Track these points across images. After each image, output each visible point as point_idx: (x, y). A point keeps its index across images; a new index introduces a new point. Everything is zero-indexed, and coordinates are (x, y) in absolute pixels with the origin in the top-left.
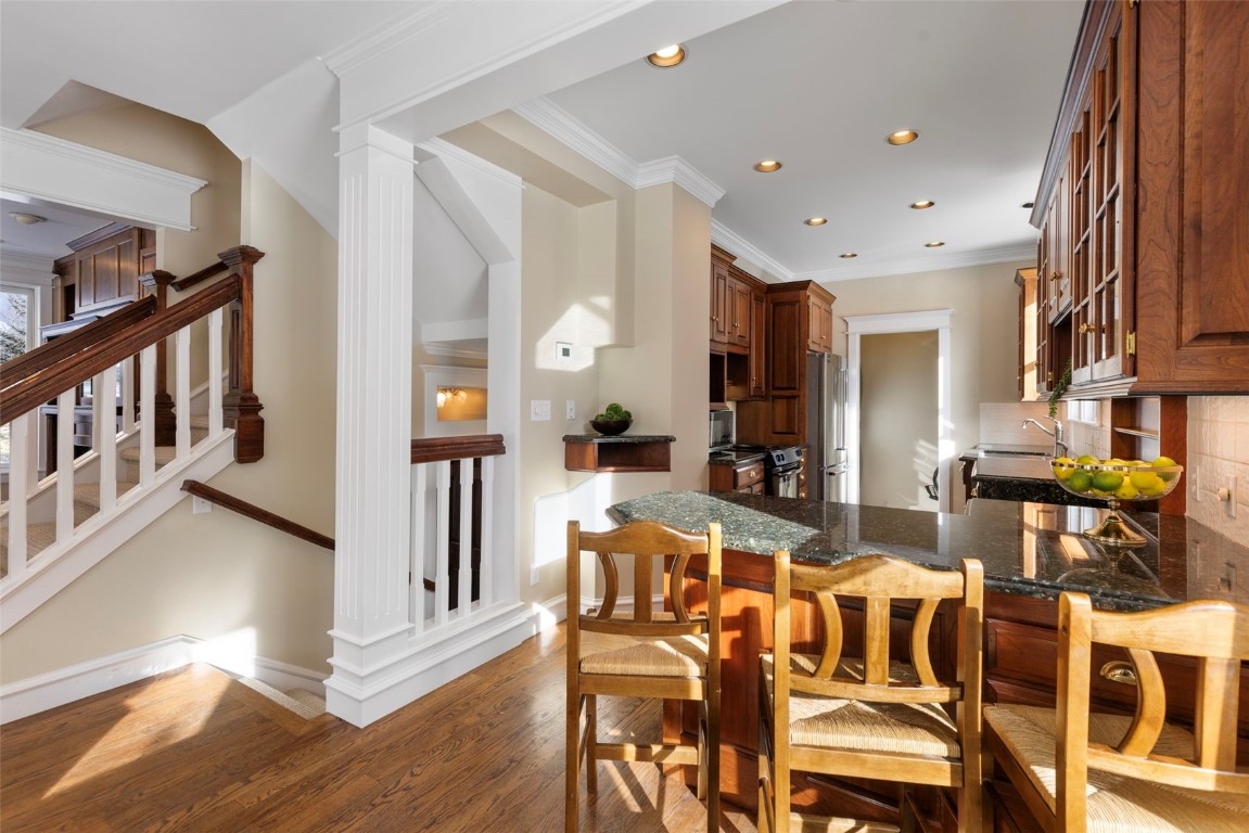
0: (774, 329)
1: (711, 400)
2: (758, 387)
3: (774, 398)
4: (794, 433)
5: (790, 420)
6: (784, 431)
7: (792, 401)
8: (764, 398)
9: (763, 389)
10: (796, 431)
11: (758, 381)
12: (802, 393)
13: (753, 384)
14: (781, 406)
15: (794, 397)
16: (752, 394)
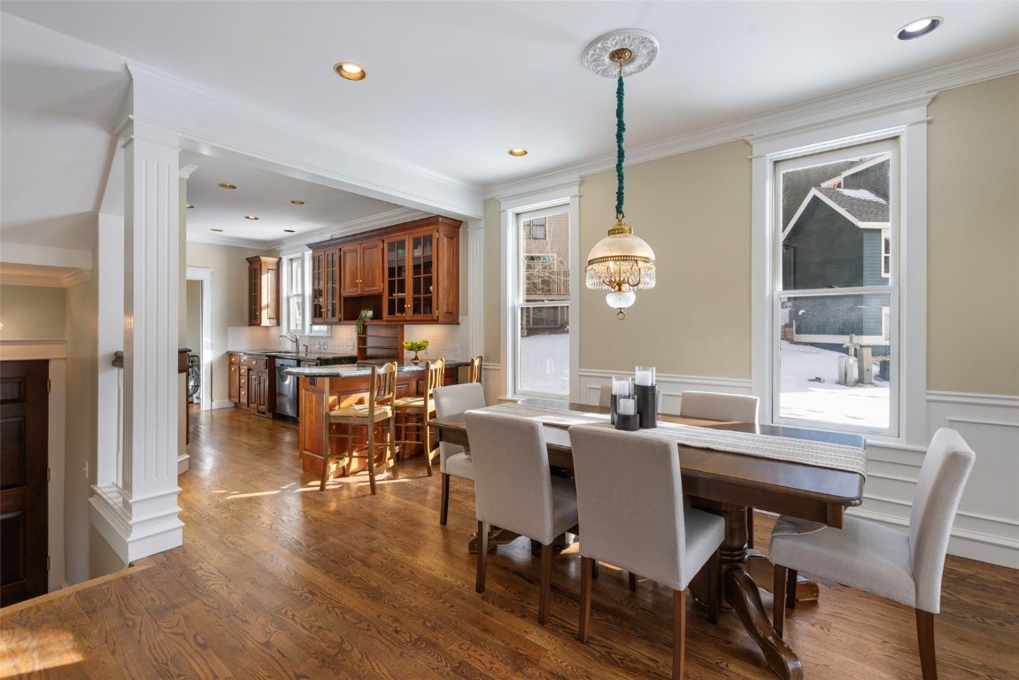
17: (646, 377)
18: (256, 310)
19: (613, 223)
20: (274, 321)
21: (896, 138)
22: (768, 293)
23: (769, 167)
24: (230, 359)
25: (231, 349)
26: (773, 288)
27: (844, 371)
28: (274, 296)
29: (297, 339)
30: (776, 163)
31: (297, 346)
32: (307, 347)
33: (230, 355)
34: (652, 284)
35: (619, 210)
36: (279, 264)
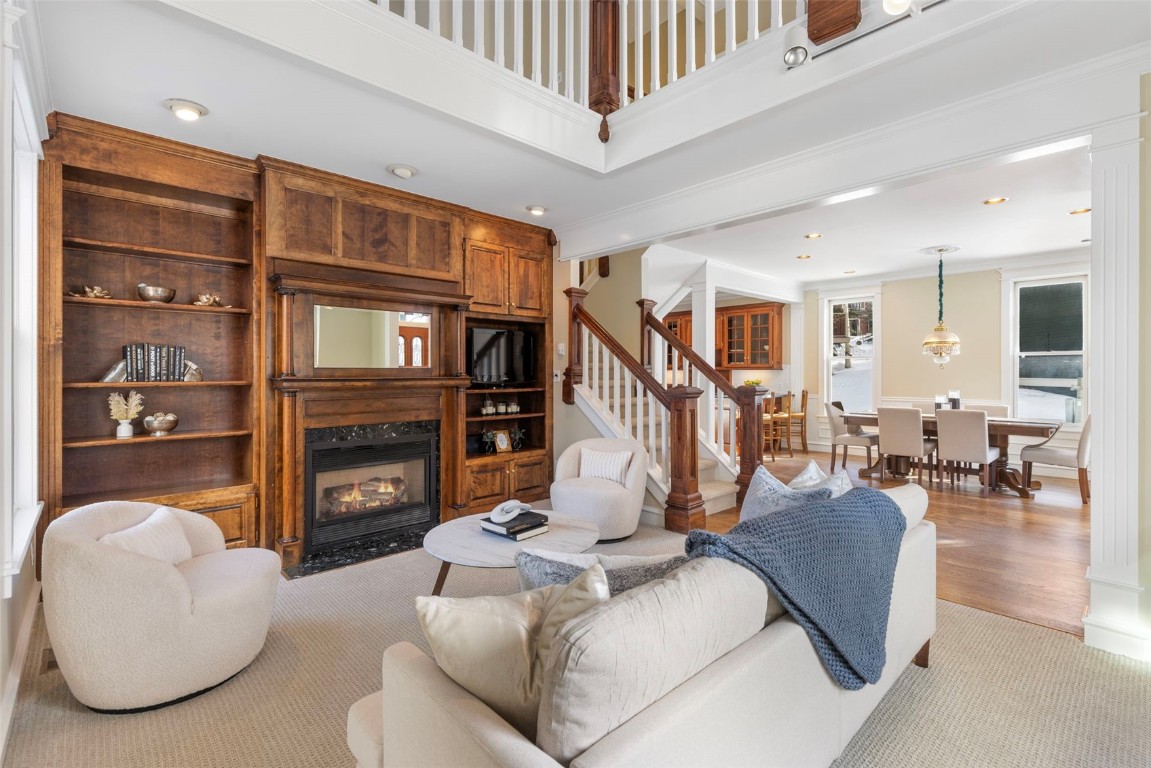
17: (954, 395)
19: (937, 324)
21: (1086, 275)
22: (1011, 353)
23: (1012, 285)
26: (1014, 351)
27: (1071, 416)
30: (1015, 283)
34: (958, 353)
35: (940, 319)
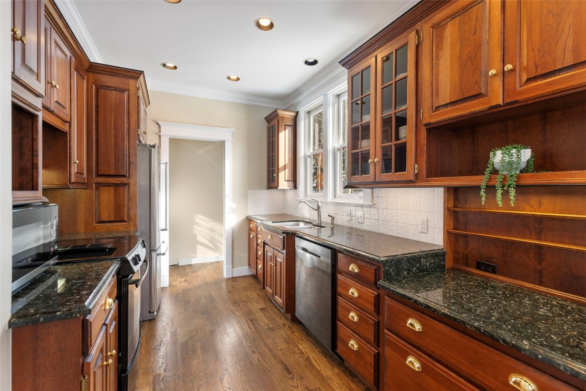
0: (97, 112)
1: (15, 188)
2: (79, 173)
3: (99, 185)
4: (124, 221)
5: (118, 207)
6: (112, 219)
7: (121, 188)
8: (86, 185)
9: (85, 175)
10: (126, 219)
11: (80, 166)
12: (132, 181)
13: (74, 169)
14: (107, 196)
15: (124, 185)
16: (73, 180)
18: (273, 171)
20: (291, 184)
24: (249, 225)
25: (250, 213)
28: (291, 155)
29: (318, 207)
31: (319, 215)
32: (333, 218)
33: (249, 220)
36: (295, 119)
